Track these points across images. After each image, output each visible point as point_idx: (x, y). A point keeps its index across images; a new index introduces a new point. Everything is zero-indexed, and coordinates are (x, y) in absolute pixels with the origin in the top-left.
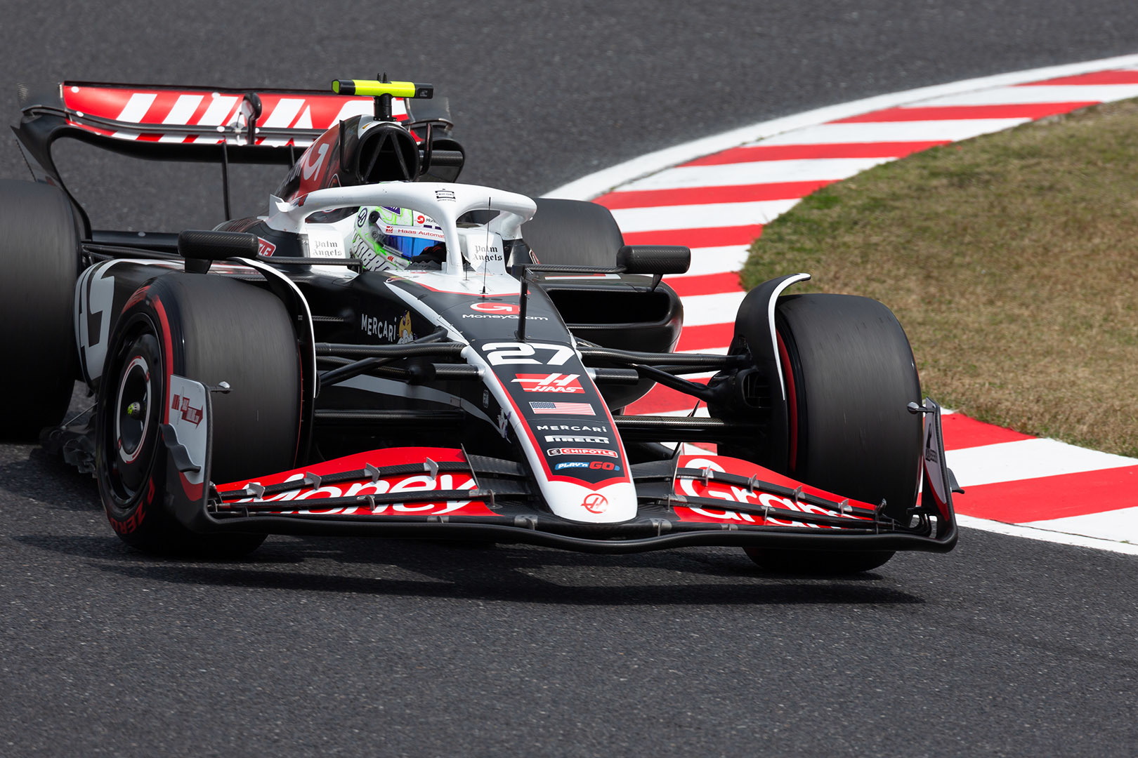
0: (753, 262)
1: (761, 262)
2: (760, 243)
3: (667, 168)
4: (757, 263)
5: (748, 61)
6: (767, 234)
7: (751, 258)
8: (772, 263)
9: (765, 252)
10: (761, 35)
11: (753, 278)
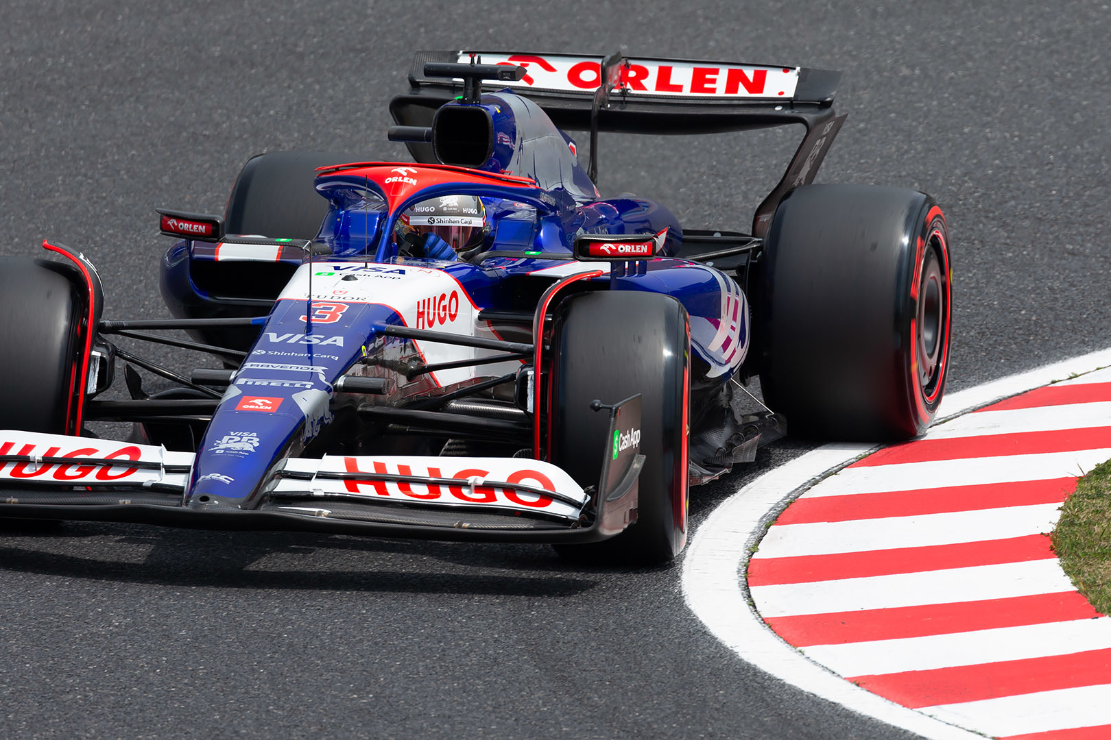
0: (1067, 522)
1: (1076, 522)
2: (1075, 500)
3: (964, 413)
4: (1072, 523)
5: (1057, 284)
6: (1082, 489)
7: (1063, 517)
8: (1090, 523)
9: (1081, 510)
10: (1072, 253)
11: (1068, 541)
